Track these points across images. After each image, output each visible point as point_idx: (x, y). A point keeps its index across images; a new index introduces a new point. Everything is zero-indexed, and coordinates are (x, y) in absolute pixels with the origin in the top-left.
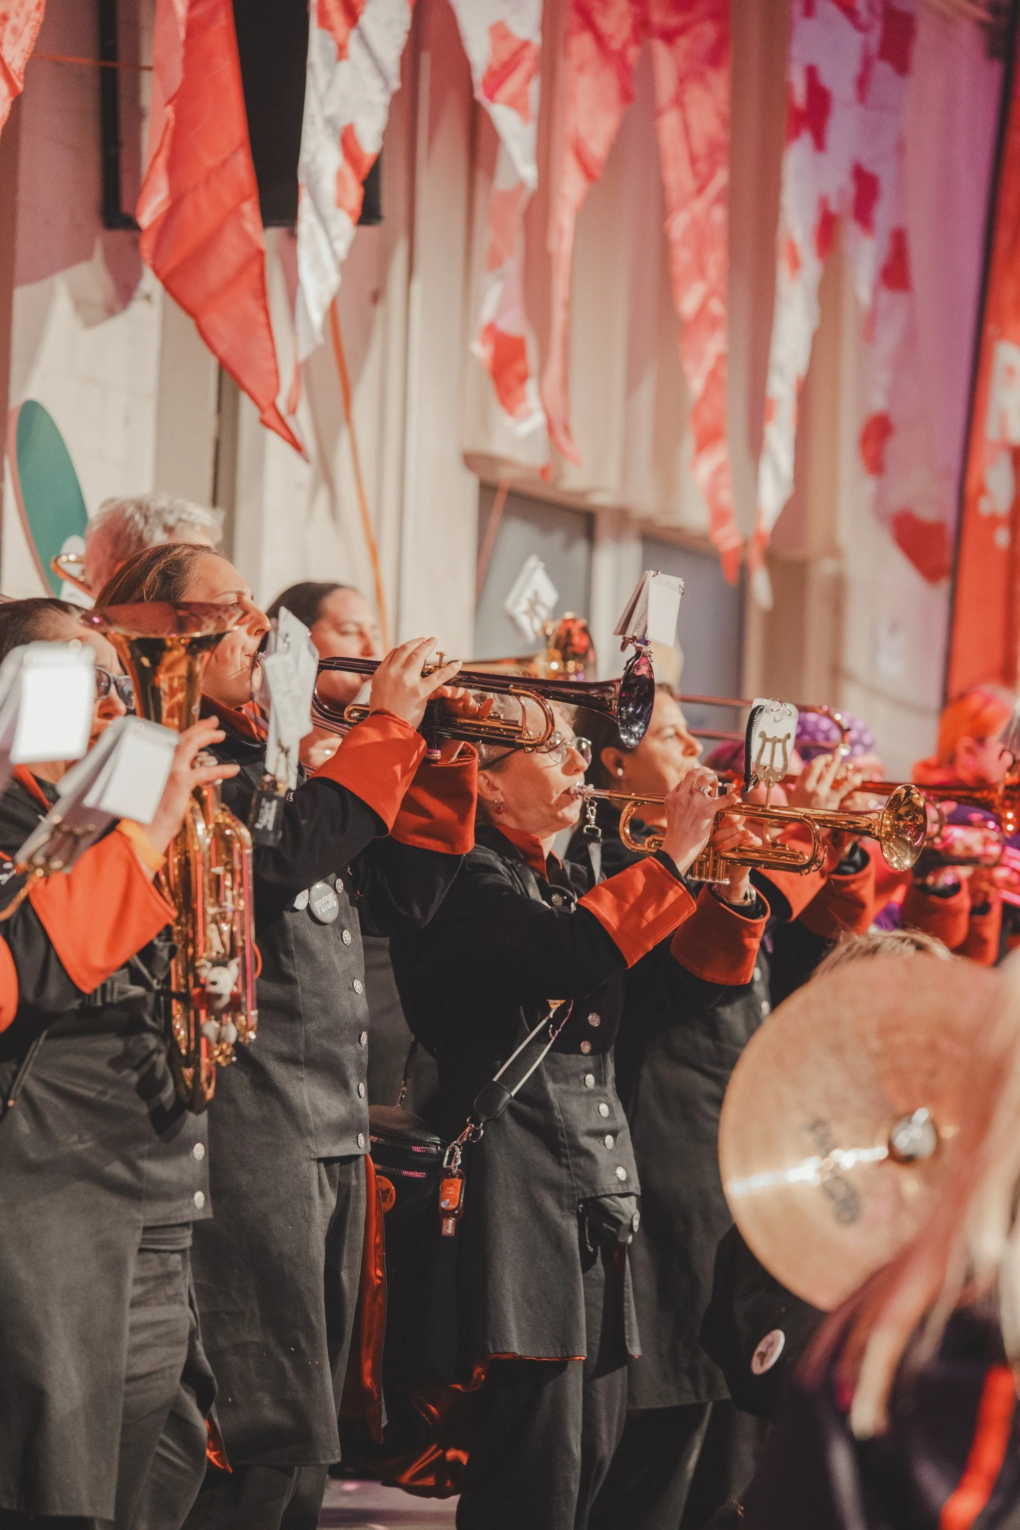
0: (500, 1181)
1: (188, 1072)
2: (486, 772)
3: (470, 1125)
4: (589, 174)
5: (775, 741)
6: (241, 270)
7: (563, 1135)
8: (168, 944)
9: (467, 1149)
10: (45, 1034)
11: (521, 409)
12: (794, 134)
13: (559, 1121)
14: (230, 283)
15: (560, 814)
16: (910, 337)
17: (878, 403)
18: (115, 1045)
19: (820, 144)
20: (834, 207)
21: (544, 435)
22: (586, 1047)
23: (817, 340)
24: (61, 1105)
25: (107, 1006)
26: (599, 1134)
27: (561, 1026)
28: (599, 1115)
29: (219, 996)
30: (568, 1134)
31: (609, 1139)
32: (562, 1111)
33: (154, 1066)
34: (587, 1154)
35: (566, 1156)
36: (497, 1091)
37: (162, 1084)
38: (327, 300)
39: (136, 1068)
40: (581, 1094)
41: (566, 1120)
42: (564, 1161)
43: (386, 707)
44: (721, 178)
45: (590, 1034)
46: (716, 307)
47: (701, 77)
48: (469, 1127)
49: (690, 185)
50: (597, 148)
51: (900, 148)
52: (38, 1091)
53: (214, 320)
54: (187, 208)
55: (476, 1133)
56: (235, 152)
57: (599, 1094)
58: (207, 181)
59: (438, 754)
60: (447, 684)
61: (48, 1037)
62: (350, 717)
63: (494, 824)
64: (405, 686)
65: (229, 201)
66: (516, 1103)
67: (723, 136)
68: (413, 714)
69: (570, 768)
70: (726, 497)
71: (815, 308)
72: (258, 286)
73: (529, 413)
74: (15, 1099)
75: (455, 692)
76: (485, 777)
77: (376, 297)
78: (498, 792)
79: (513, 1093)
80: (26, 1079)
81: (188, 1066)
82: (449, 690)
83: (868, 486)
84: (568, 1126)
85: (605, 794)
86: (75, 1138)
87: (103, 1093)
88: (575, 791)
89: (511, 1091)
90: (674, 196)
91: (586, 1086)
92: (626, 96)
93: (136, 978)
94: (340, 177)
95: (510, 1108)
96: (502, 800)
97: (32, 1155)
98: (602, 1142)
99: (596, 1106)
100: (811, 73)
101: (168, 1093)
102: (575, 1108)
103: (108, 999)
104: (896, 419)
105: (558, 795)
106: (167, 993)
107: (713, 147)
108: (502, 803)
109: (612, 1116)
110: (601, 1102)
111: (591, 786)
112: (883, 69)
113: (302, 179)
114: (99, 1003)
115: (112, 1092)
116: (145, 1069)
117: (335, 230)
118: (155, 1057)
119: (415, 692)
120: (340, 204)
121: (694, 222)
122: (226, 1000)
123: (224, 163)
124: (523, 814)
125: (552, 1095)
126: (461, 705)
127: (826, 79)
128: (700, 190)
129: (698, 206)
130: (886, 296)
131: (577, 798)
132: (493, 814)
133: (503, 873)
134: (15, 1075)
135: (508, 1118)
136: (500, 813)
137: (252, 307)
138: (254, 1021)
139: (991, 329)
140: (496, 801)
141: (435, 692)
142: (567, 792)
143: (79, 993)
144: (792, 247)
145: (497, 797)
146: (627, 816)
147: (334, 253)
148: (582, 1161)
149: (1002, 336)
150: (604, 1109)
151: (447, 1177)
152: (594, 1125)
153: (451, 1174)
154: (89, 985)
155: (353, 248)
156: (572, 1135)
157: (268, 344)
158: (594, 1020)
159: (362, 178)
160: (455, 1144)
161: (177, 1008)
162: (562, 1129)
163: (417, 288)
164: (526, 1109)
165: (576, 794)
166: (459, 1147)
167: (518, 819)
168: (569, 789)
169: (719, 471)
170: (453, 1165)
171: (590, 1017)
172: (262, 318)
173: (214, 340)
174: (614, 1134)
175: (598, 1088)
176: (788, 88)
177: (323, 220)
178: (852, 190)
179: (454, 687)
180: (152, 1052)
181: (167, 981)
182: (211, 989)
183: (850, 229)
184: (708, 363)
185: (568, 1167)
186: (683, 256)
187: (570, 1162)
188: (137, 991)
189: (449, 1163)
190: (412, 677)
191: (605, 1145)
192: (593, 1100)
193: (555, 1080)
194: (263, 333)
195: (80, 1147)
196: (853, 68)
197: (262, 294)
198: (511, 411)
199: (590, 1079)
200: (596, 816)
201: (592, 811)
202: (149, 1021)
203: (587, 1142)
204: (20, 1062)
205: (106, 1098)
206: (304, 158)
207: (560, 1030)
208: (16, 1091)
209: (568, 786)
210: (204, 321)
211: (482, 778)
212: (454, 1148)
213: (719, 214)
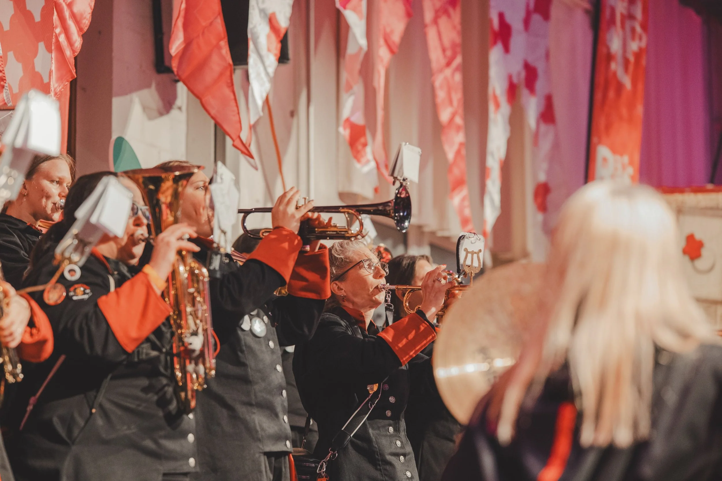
0: (346, 477)
1: (183, 395)
2: (337, 282)
3: (331, 452)
4: (392, 51)
5: (473, 253)
6: (221, 74)
7: (378, 455)
8: (170, 330)
9: (330, 464)
10: (109, 377)
11: (363, 160)
12: (495, 43)
13: (376, 447)
14: (216, 81)
15: (374, 298)
16: (556, 146)
17: (542, 178)
18: (144, 382)
19: (507, 49)
20: (515, 80)
21: (375, 171)
22: (389, 413)
23: (510, 142)
24: (119, 412)
25: (141, 361)
26: (397, 455)
27: (375, 403)
28: (396, 446)
29: (193, 351)
30: (380, 454)
31: (402, 458)
32: (377, 443)
33: (165, 393)
34: (390, 464)
35: (380, 465)
36: (345, 434)
37: (170, 402)
38: (264, 95)
39: (157, 393)
40: (386, 436)
41: (379, 447)
42: (379, 467)
43: (281, 224)
44: (458, 60)
45: (391, 406)
46: (459, 120)
47: (446, 12)
48: (330, 453)
49: (443, 61)
50: (396, 38)
51: (547, 56)
52: (108, 406)
53: (209, 100)
54: (194, 46)
55: (334, 455)
56: (216, 18)
57: (396, 436)
58: (203, 33)
59: (308, 248)
60: (309, 211)
61: (112, 379)
62: (263, 235)
63: (341, 306)
64: (288, 214)
65: (214, 42)
66: (354, 439)
67: (458, 40)
68: (294, 226)
69: (377, 275)
70: (467, 212)
71: (508, 128)
72: (229, 81)
73: (368, 162)
74: (96, 409)
75: (313, 215)
76: (336, 284)
77: (292, 114)
78: (343, 291)
79: (352, 435)
80: (101, 398)
81: (182, 391)
82: (310, 214)
83: (540, 217)
84: (380, 450)
85: (394, 287)
86: (125, 427)
87: (139, 405)
88: (381, 287)
89: (351, 434)
90: (435, 65)
91: (389, 432)
92: (409, 15)
93: (154, 347)
94: (268, 37)
95: (351, 442)
96: (345, 294)
97: (104, 436)
98: (398, 459)
99: (394, 442)
100: (501, 16)
101: (173, 406)
102: (384, 441)
103: (141, 357)
104: (551, 185)
105: (372, 290)
106: (170, 353)
107: (454, 46)
108: (345, 296)
109: (403, 447)
110: (397, 440)
111: (388, 284)
112: (536, 18)
113: (249, 36)
114: (136, 360)
115: (144, 405)
116: (161, 394)
117: (267, 63)
118: (166, 388)
119: (293, 216)
120: (269, 50)
121: (446, 79)
122: (197, 353)
123: (211, 24)
124: (356, 300)
125: (372, 435)
126: (317, 222)
127: (509, 19)
128: (448, 64)
129: (448, 72)
130: (543, 127)
131: (382, 291)
132: (341, 302)
133: (344, 326)
134: (96, 397)
135: (350, 447)
136: (344, 301)
137: (227, 92)
138: (214, 366)
139: (595, 139)
140: (342, 295)
141: (303, 216)
142: (377, 287)
143: (125, 352)
144: (495, 97)
145: (342, 293)
146: (407, 298)
147: (267, 74)
148: (388, 467)
149: (600, 142)
150: (399, 443)
151: (320, 478)
152: (393, 450)
153: (322, 476)
154: (130, 348)
155: (276, 71)
156: (382, 455)
157: (235, 109)
158: (392, 399)
159: (280, 39)
160: (324, 461)
161: (176, 360)
162: (377, 451)
163: (312, 109)
164: (359, 442)
165: (381, 289)
166: (326, 463)
167: (353, 303)
168: (378, 286)
169: (463, 200)
170: (322, 471)
171: (390, 398)
172: (232, 96)
173: (209, 108)
174: (405, 455)
175: (396, 433)
176: (491, 21)
177: (261, 57)
178: (523, 74)
179: (312, 213)
180: (164, 386)
181: (171, 348)
182: (191, 347)
183: (524, 92)
184: (456, 147)
185: (380, 470)
186: (441, 95)
187: (381, 468)
188: (154, 353)
189: (320, 470)
190: (291, 209)
191: (400, 461)
192: (394, 439)
193: (373, 429)
194: (233, 103)
195: (128, 432)
196: (522, 14)
197: (231, 85)
198: (359, 161)
199: (391, 429)
200: (391, 299)
201: (389, 296)
202: (162, 370)
203: (389, 458)
204: (98, 391)
205: (140, 408)
206: (250, 26)
207: (375, 405)
208: (96, 404)
209: (377, 285)
210: (203, 100)
211: (335, 285)
212: (323, 463)
213: (458, 77)
